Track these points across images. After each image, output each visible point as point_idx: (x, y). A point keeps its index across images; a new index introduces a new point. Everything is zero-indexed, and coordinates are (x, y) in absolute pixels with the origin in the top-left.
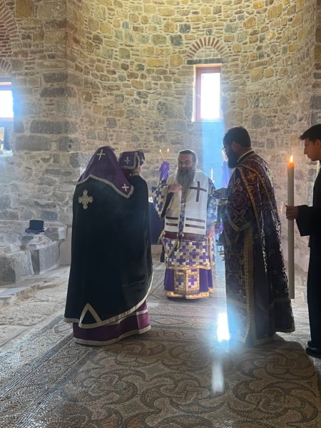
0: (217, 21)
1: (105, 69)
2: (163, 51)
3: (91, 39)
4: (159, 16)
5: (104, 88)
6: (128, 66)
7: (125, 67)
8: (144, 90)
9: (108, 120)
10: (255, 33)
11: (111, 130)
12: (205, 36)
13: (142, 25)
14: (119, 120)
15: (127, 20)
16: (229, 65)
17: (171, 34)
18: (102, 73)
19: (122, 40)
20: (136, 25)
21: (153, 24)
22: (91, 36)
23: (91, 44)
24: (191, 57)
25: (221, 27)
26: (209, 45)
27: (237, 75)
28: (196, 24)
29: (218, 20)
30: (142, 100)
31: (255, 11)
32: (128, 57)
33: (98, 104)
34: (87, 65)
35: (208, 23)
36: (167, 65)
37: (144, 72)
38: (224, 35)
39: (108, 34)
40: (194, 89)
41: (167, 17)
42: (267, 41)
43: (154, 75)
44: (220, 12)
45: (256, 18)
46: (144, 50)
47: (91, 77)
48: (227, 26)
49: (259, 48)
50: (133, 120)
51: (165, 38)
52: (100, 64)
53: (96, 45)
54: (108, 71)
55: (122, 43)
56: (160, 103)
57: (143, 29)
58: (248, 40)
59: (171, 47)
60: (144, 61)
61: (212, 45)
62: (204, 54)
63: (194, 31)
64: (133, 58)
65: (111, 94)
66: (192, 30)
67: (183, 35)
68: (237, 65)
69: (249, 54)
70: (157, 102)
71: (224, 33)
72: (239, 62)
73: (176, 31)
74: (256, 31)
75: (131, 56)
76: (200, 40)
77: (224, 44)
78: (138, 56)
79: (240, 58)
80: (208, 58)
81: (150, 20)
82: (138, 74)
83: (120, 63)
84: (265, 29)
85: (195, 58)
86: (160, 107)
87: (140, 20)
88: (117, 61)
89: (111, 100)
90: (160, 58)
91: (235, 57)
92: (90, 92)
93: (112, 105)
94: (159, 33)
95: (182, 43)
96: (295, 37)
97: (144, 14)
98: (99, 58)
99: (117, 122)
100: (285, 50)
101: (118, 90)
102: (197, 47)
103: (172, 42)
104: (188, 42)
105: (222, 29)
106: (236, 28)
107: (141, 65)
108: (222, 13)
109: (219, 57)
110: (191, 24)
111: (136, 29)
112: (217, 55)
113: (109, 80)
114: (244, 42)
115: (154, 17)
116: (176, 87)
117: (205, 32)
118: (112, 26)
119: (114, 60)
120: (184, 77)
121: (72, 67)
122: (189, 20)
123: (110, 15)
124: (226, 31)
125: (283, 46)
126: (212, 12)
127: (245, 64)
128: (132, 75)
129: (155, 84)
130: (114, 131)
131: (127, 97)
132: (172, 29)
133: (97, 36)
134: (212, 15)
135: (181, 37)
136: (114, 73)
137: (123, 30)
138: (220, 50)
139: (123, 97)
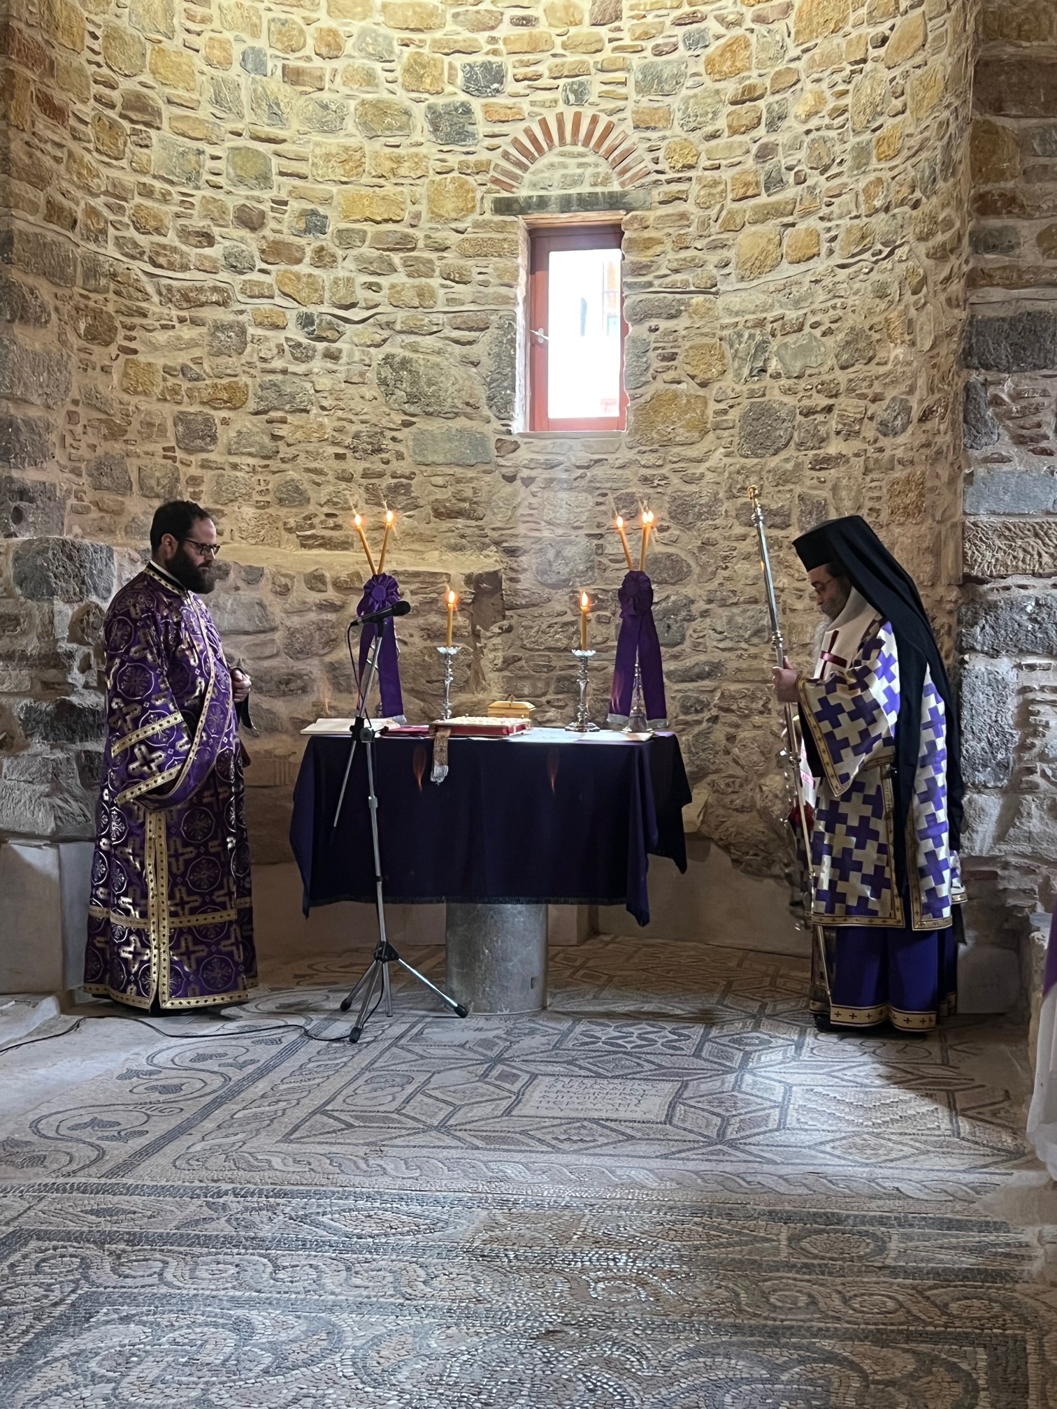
0: (607, 53)
1: (168, 221)
2: (398, 160)
3: (113, 107)
4: (383, 30)
5: (167, 295)
6: (262, 215)
7: (250, 220)
8: (325, 308)
9: (180, 419)
10: (749, 96)
11: (195, 459)
12: (561, 107)
13: (318, 62)
14: (225, 422)
15: (261, 43)
16: (651, 216)
17: (432, 100)
18: (157, 238)
19: (240, 116)
20: (293, 63)
21: (360, 62)
22: (115, 95)
23: (113, 125)
24: (509, 188)
25: (620, 76)
26: (574, 143)
27: (684, 254)
28: (528, 64)
29: (609, 47)
30: (321, 346)
31: (749, 14)
32: (264, 179)
33: (142, 358)
34: (99, 203)
35: (571, 58)
36: (417, 216)
37: (327, 241)
38: (630, 105)
39: (181, 92)
40: (520, 311)
41: (416, 36)
42: (792, 127)
43: (366, 251)
44: (618, 17)
45: (753, 39)
46: (328, 157)
47: (111, 250)
48: (645, 70)
49: (765, 153)
50: (283, 421)
51: (407, 113)
52: (148, 203)
53: (135, 132)
54: (184, 234)
55: (239, 126)
56: (388, 359)
57: (321, 78)
58: (721, 123)
59: (431, 150)
60: (327, 201)
61: (586, 143)
62: (558, 174)
63: (520, 87)
64: (282, 187)
65: (195, 322)
66: (511, 86)
67: (476, 104)
68: (683, 216)
69: (726, 175)
70: (378, 354)
71: (633, 96)
72: (688, 207)
73: (449, 89)
74: (752, 88)
75: (276, 179)
76: (544, 124)
77: (635, 136)
78: (303, 177)
79: (694, 189)
80: (573, 191)
81: (349, 47)
82: (301, 249)
83: (232, 203)
84: (787, 83)
85: (523, 192)
86: (387, 372)
87: (310, 42)
88: (219, 195)
89: (192, 344)
90: (389, 189)
91: (675, 187)
92: (110, 308)
93: (198, 361)
94: (385, 95)
95: (473, 135)
96: (897, 104)
97: (326, 22)
98: (147, 180)
99: (220, 429)
100: (862, 155)
101: (223, 304)
102: (531, 151)
103: (436, 129)
104: (497, 129)
105: (624, 83)
106: (678, 79)
107: (314, 213)
108: (625, 23)
109: (615, 187)
110: (510, 65)
111: (293, 76)
112: (606, 181)
113: (185, 268)
114: (709, 129)
115: (364, 33)
116: (450, 301)
117: (558, 95)
118: (198, 62)
119: (209, 193)
120: (482, 261)
121: (34, 208)
122: (500, 46)
123: (191, 17)
124: (640, 90)
125: (853, 140)
126: (587, 20)
127: (713, 213)
128: (277, 252)
129: (369, 286)
130: (205, 465)
131: (260, 332)
132: (436, 80)
133: (139, 96)
134: (586, 29)
135: (467, 111)
136: (208, 239)
137: (245, 80)
138: (619, 161)
139: (243, 332)
